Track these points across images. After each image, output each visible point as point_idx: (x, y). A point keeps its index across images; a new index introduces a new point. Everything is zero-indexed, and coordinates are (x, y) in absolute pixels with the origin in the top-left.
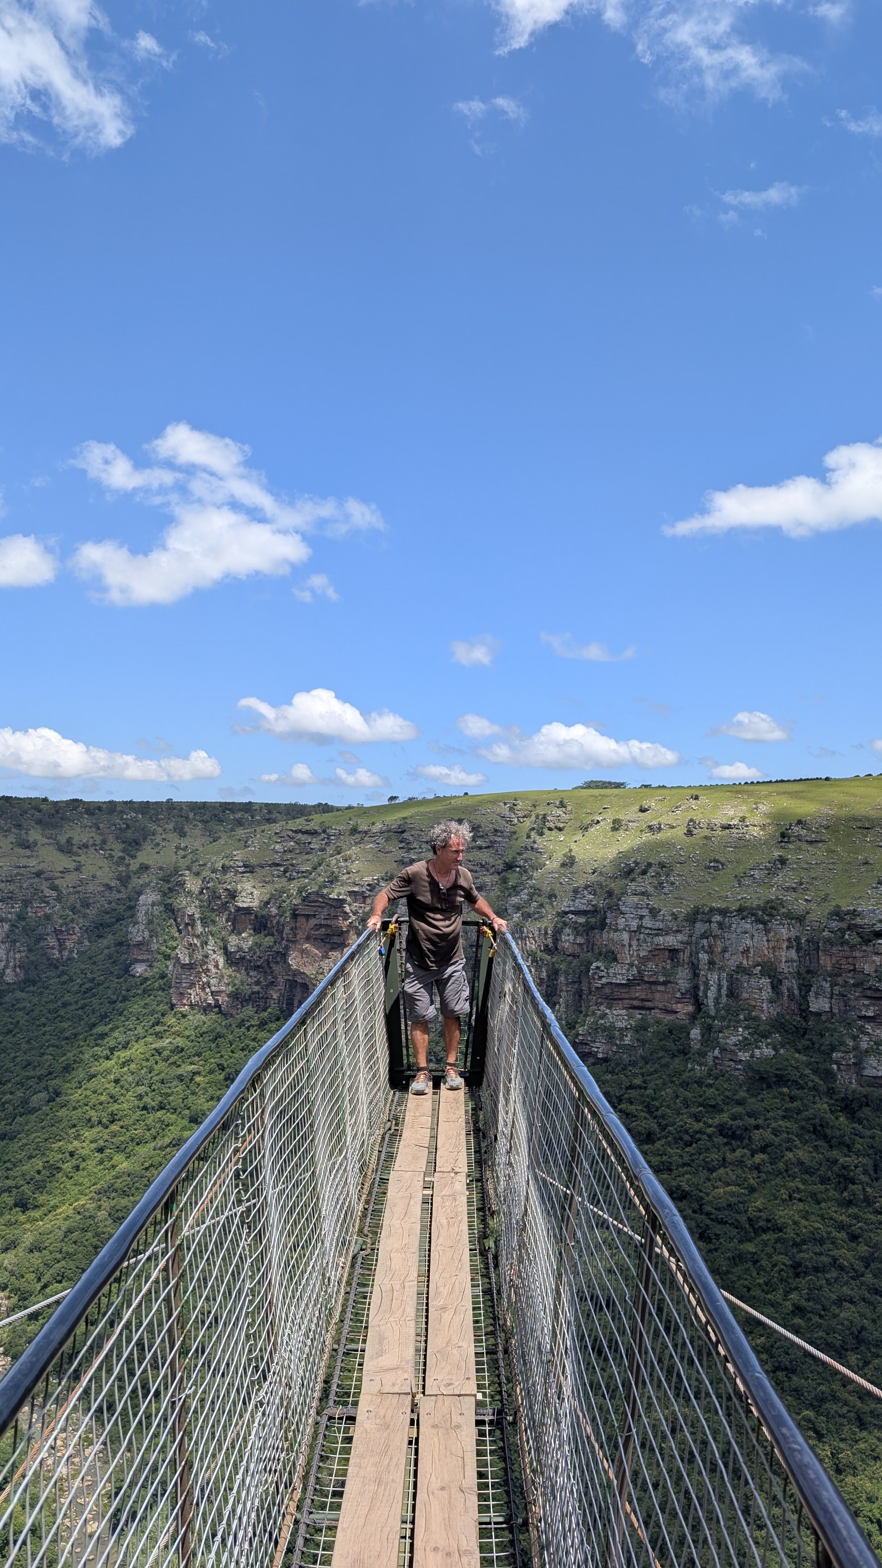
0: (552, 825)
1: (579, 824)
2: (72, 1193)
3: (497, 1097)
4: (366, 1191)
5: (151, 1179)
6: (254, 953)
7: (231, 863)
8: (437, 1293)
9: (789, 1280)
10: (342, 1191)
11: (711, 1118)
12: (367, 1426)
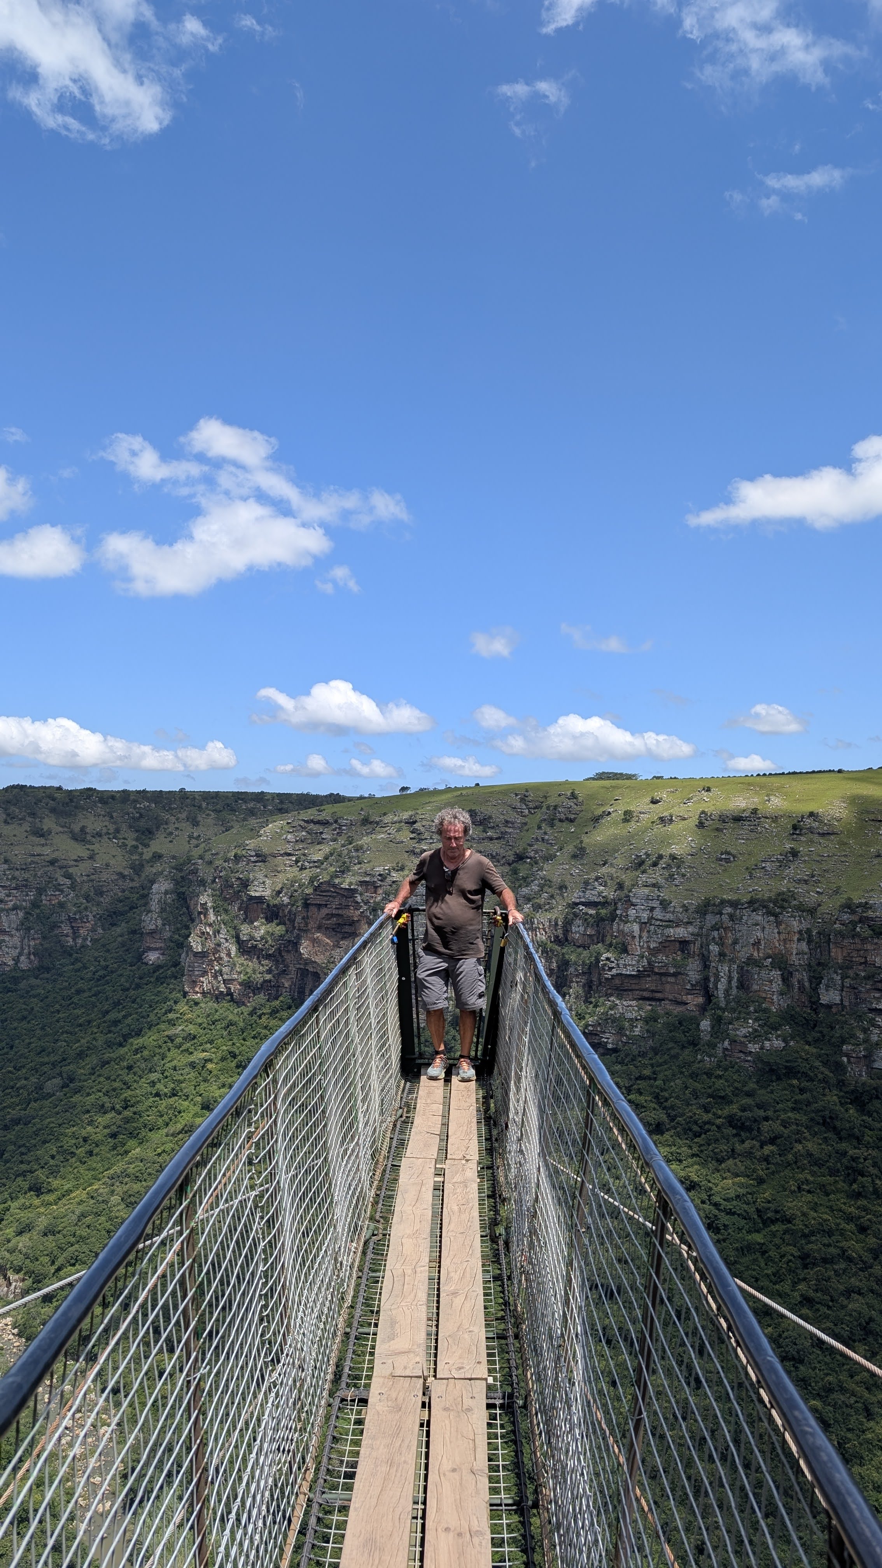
0: (563, 816)
1: (590, 816)
2: (86, 1178)
3: (509, 1086)
4: (377, 1177)
5: (164, 1165)
6: (266, 942)
7: (244, 852)
8: (448, 1278)
9: (797, 1271)
10: (353, 1178)
11: (721, 1110)
12: (379, 1408)
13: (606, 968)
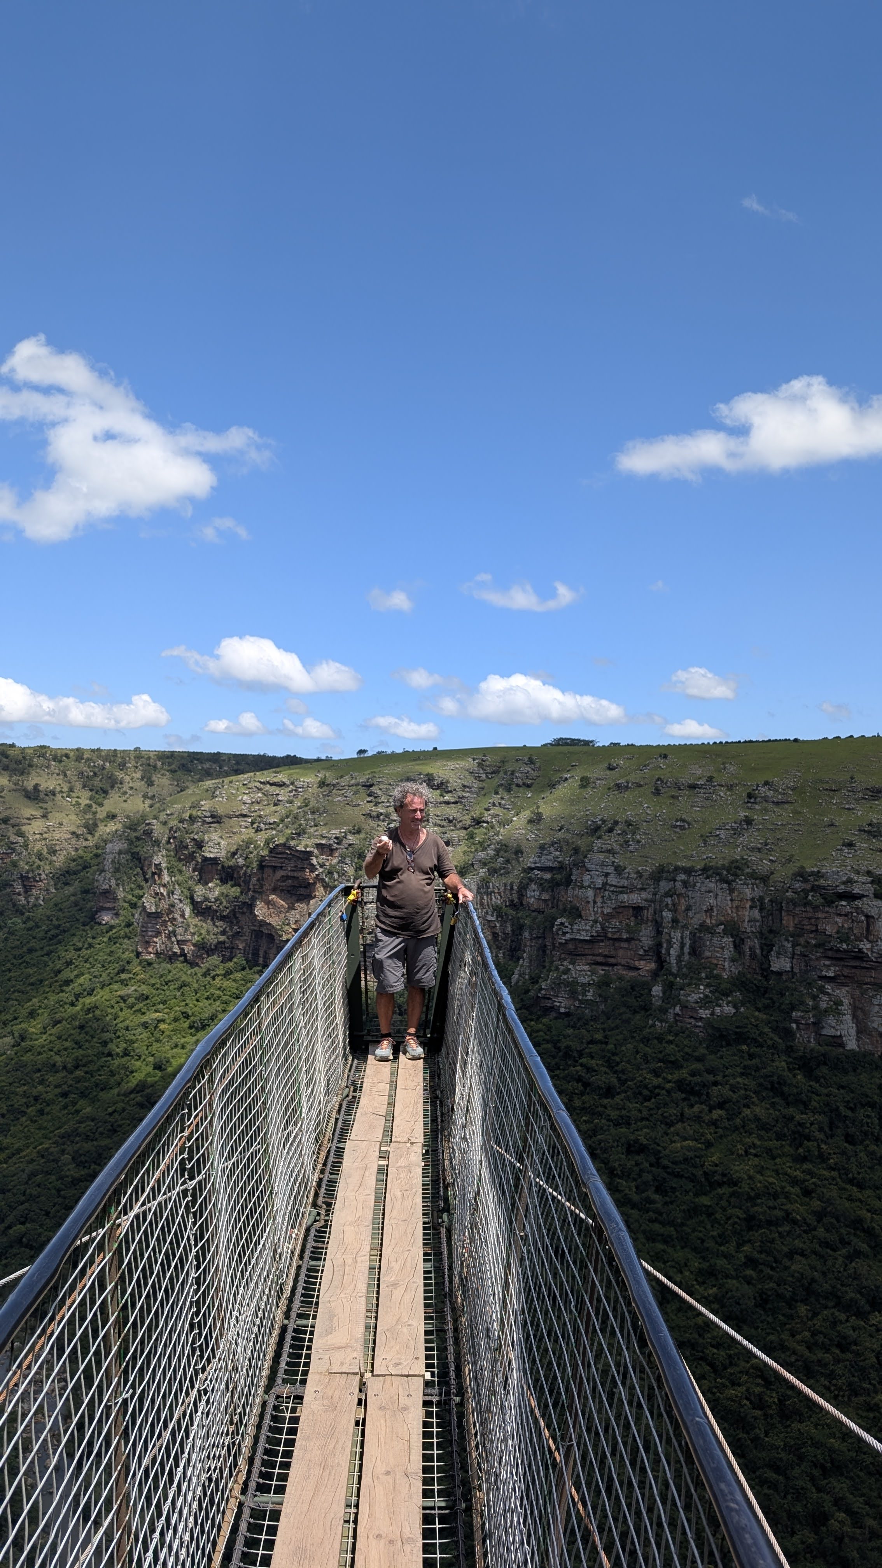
0: (520, 782)
1: (547, 781)
2: (36, 1137)
3: (456, 1066)
4: (321, 1160)
6: (221, 904)
7: (199, 813)
8: (389, 1268)
9: (742, 1233)
10: (296, 1164)
11: (671, 1074)
12: (314, 1407)
13: (560, 933)
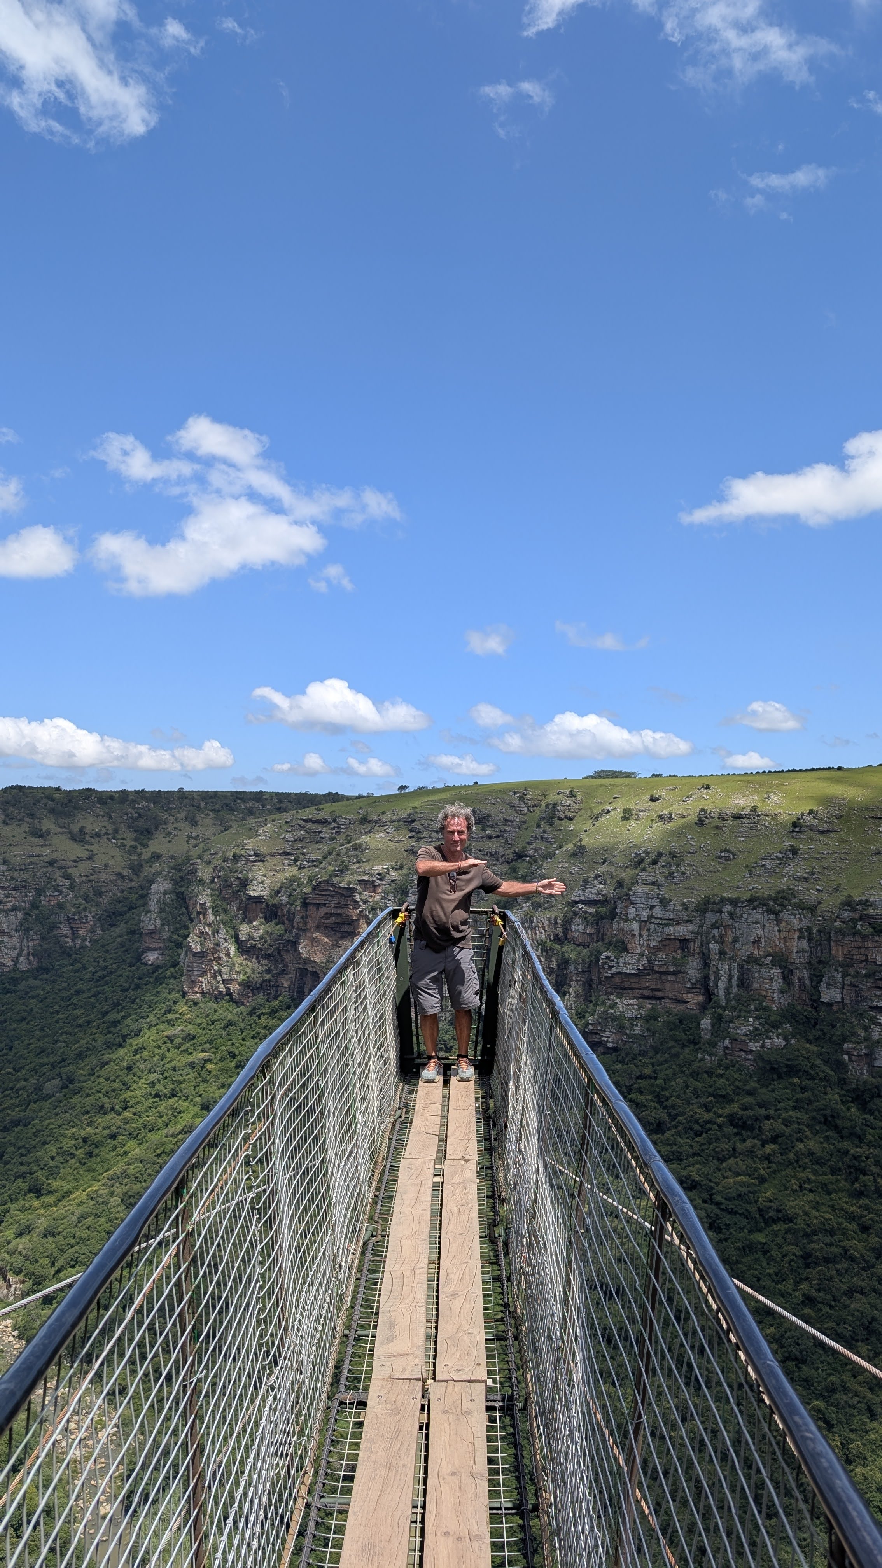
0: (562, 814)
1: (589, 814)
2: (85, 1179)
3: (508, 1086)
4: (376, 1178)
5: (163, 1165)
6: (265, 942)
7: (243, 852)
8: (448, 1279)
9: (799, 1270)
10: (352, 1179)
11: (722, 1108)
12: (378, 1410)
13: (606, 967)
